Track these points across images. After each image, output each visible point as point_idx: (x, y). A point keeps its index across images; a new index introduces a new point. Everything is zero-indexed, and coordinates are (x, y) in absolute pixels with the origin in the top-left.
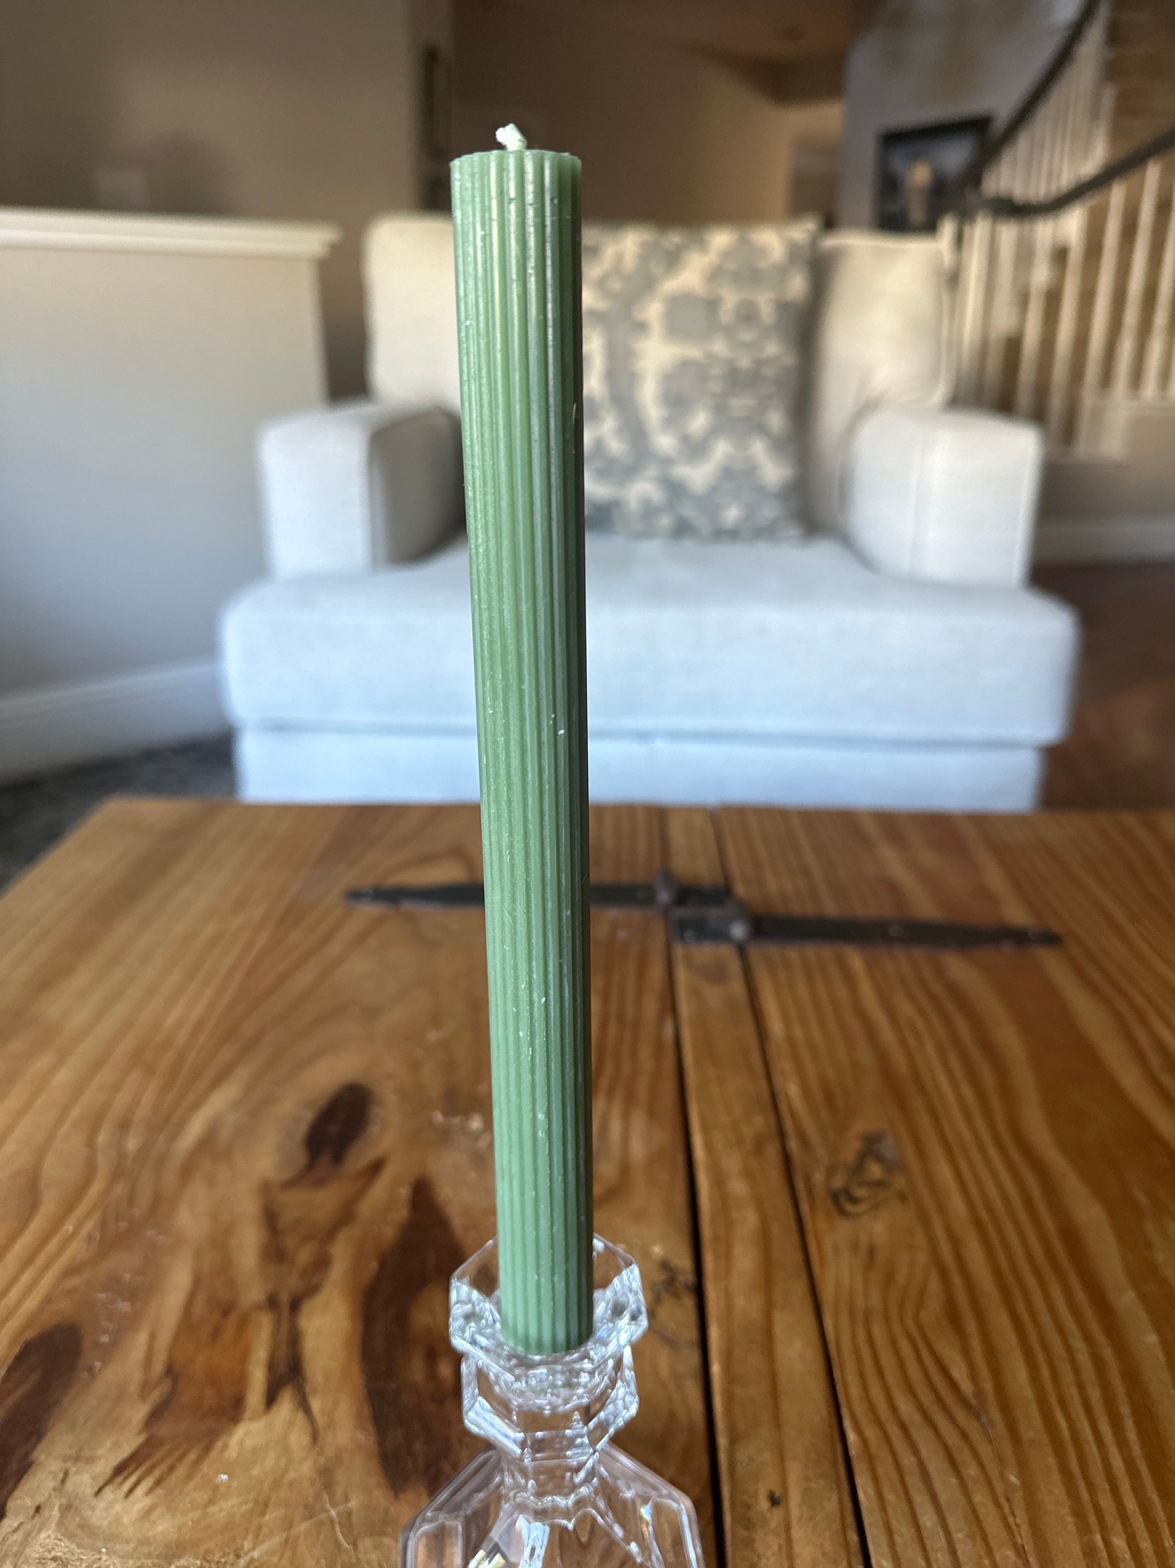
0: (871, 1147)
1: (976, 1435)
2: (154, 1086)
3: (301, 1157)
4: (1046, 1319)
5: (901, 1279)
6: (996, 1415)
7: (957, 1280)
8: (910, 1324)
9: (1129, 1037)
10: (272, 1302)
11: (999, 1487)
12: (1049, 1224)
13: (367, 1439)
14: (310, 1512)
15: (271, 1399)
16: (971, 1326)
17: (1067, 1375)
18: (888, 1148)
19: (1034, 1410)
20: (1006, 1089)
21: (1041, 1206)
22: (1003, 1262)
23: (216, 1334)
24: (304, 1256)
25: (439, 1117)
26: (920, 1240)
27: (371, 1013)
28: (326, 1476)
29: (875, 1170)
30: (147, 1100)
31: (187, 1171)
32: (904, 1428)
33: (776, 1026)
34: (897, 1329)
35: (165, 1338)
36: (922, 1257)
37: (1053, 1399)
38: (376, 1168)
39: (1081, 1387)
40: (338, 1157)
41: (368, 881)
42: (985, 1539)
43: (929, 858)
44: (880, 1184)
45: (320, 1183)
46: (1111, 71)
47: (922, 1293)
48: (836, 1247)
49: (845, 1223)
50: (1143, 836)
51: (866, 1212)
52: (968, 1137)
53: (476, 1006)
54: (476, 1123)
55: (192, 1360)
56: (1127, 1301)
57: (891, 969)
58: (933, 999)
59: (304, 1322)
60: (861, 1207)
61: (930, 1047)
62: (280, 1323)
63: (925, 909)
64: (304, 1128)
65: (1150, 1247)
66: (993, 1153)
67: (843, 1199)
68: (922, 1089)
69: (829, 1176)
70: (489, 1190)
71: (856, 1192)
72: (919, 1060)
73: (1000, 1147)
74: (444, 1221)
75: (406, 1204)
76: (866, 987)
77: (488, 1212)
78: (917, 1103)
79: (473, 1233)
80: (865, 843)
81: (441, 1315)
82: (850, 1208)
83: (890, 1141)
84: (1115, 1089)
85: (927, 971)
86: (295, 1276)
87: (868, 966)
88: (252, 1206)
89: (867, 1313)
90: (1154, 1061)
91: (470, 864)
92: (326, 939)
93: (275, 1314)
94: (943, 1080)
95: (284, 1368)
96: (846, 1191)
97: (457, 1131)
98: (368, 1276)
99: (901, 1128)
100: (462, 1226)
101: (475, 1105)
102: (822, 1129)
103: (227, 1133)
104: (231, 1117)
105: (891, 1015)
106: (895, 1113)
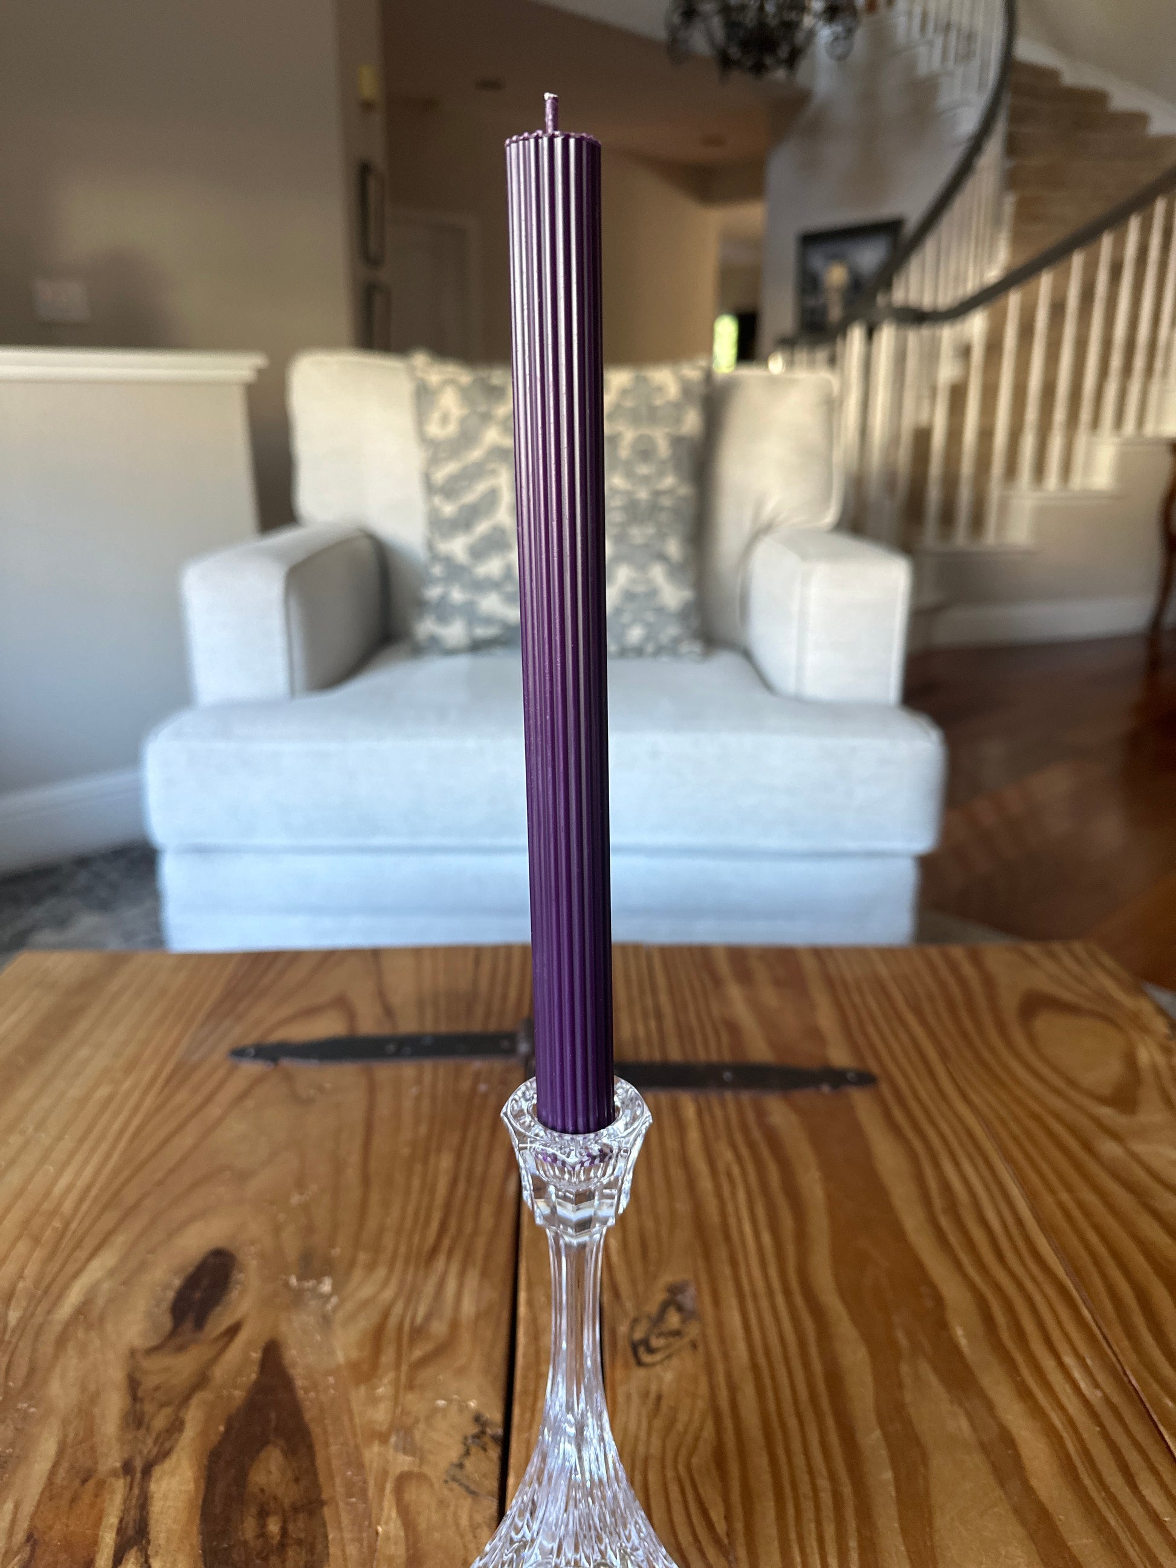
0: (673, 1298)
2: (39, 1254)
3: (167, 1322)
4: (799, 1460)
5: (680, 1426)
6: (742, 1553)
7: (729, 1425)
8: (681, 1468)
9: (919, 1179)
10: (127, 1468)
12: (817, 1368)
15: (118, 1559)
17: (809, 1514)
18: (689, 1298)
19: (775, 1548)
20: (801, 1236)
21: (813, 1351)
22: (772, 1407)
23: (74, 1500)
24: (160, 1422)
25: (293, 1281)
26: (703, 1386)
27: (243, 1176)
29: (674, 1320)
30: (31, 1271)
31: (61, 1342)
34: (670, 1474)
35: (28, 1508)
36: (702, 1404)
37: (793, 1535)
38: (234, 1330)
39: (819, 1524)
40: (199, 1324)
41: (254, 1037)
44: (677, 1333)
45: (181, 1348)
47: (697, 1439)
48: (628, 1397)
49: (640, 1373)
50: (968, 969)
51: (661, 1362)
52: (760, 1285)
53: (338, 1168)
54: (326, 1286)
55: (50, 1528)
56: (871, 1438)
57: (718, 1112)
58: (751, 1145)
59: (153, 1487)
60: (658, 1357)
61: (741, 1195)
62: (131, 1488)
63: (759, 1051)
64: (171, 1295)
65: (900, 1385)
66: (780, 1300)
67: (641, 1350)
68: (727, 1238)
69: (632, 1328)
70: (331, 1352)
71: (655, 1342)
72: (730, 1208)
73: (787, 1293)
74: (287, 1383)
75: (256, 1368)
76: (694, 1135)
77: (328, 1373)
78: (721, 1253)
79: (312, 1394)
80: (717, 982)
81: (276, 1475)
82: (647, 1358)
83: (691, 1291)
84: (899, 1234)
85: (751, 1117)
86: (150, 1442)
87: (699, 1113)
88: (116, 1374)
89: (646, 1460)
90: (938, 1203)
91: (351, 1016)
92: (208, 1100)
93: (129, 1478)
94: (747, 1228)
95: (131, 1532)
96: (645, 1342)
97: (308, 1294)
98: (215, 1439)
99: (703, 1278)
100: (303, 1388)
101: (327, 1268)
102: (633, 1282)
103: (100, 1302)
104: (106, 1286)
105: (712, 1163)
106: (700, 1264)
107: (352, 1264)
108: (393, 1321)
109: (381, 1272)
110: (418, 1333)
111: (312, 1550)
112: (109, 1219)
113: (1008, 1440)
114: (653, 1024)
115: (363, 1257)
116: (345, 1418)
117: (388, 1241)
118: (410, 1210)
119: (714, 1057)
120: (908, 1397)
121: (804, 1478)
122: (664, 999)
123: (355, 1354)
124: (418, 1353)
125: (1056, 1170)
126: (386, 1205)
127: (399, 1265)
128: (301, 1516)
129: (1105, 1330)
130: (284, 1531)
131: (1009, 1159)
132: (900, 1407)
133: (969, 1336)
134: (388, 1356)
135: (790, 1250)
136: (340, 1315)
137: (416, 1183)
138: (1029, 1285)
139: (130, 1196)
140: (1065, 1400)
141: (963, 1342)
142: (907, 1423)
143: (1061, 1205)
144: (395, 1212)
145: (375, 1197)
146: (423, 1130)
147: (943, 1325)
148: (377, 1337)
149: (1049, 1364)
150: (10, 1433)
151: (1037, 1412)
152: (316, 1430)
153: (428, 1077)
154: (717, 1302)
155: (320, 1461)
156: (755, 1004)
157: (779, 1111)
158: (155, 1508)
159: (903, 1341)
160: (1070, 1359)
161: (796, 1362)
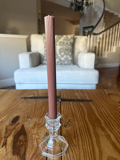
0: (69, 121)
1: (75, 148)
3: (11, 123)
4: (84, 137)
5: (70, 133)
6: (77, 146)
7: (76, 133)
8: (70, 138)
9: (97, 110)
10: (5, 137)
11: (76, 153)
12: (86, 128)
13: (12, 150)
14: (4, 158)
15: (2, 147)
17: (85, 142)
18: (71, 121)
19: (81, 146)
21: (86, 126)
24: (9, 133)
25: (26, 119)
28: (7, 154)
29: (69, 123)
34: (69, 138)
36: (73, 131)
37: (84, 145)
38: (19, 124)
39: (87, 143)
40: (15, 123)
41: (24, 97)
42: (74, 159)
43: (80, 94)
44: (70, 124)
45: (12, 125)
46: (105, 22)
47: (72, 135)
48: (64, 130)
49: (66, 128)
50: (102, 91)
51: (68, 127)
52: (79, 120)
53: (32, 108)
54: (30, 119)
56: (93, 135)
57: (75, 104)
58: (78, 106)
59: (8, 139)
62: (5, 139)
63: (79, 98)
64: (12, 120)
65: (96, 130)
66: (82, 121)
67: (66, 126)
68: (76, 115)
69: (65, 124)
70: (30, 126)
71: (67, 125)
72: (76, 112)
73: (82, 120)
74: (24, 129)
75: (21, 127)
76: (72, 106)
77: (29, 128)
79: (27, 130)
80: (74, 92)
81: (22, 138)
83: (72, 120)
84: (95, 115)
85: (78, 104)
87: (72, 104)
88: (5, 128)
89: (66, 137)
90: (100, 112)
91: (34, 95)
92: (18, 102)
94: (78, 114)
95: (4, 143)
96: (66, 125)
98: (15, 134)
99: (73, 119)
101: (30, 118)
102: (65, 119)
103: (4, 121)
104: (4, 119)
105: (74, 108)
106: (73, 117)
107: (33, 117)
108: (37, 123)
109: (36, 118)
110: (40, 124)
111: (26, 146)
112: (6, 113)
113: (109, 135)
114: (67, 96)
115: (34, 117)
116: (31, 133)
117: (37, 115)
118: (40, 113)
119: (74, 99)
120: (97, 131)
121: (85, 139)
122: (69, 94)
123: (32, 126)
124: (40, 126)
125: (113, 109)
126: (37, 112)
127: (38, 117)
128: (25, 142)
130: (23, 144)
132: (96, 132)
134: (36, 126)
135: (83, 116)
136: (31, 122)
137: (41, 110)
138: (110, 120)
139: (8, 111)
140: (115, 131)
141: (103, 125)
142: (97, 133)
143: (113, 112)
144: (38, 113)
145: (36, 111)
146: (42, 105)
147: (101, 124)
148: (35, 125)
149: (113, 127)
151: (112, 132)
152: (27, 133)
153: (42, 100)
154: (74, 121)
155: (27, 137)
156: (79, 94)
157: (81, 104)
158: (8, 141)
159: (96, 125)
160: (116, 127)
161: (84, 127)
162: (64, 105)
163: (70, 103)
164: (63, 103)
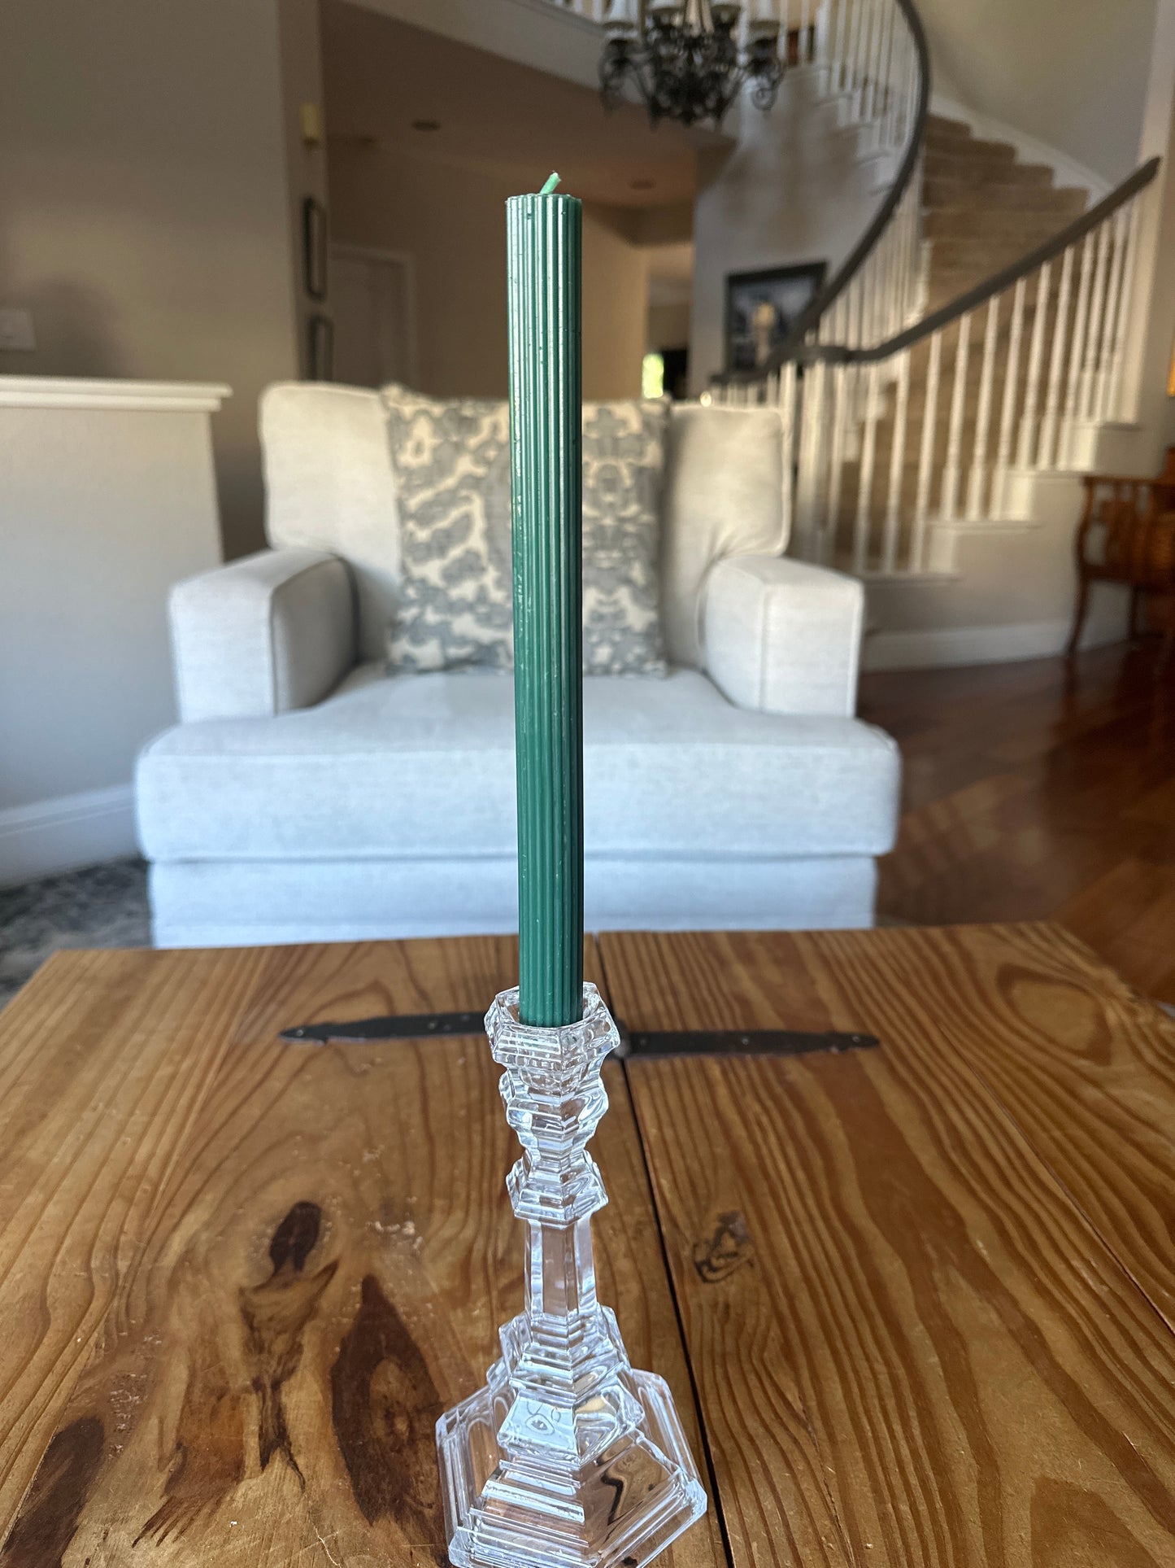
0: (726, 1226)
1: (804, 1441)
2: (134, 1213)
3: (268, 1265)
4: (857, 1350)
6: (818, 1423)
7: (792, 1326)
8: (757, 1364)
9: (928, 1122)
10: (257, 1385)
11: (819, 1475)
13: (344, 1483)
14: (305, 1542)
15: (265, 1461)
16: (802, 1361)
17: (871, 1390)
18: (738, 1226)
19: (846, 1417)
20: (831, 1172)
21: (856, 1264)
23: (214, 1413)
24: (280, 1346)
25: (378, 1225)
26: (765, 1297)
27: (314, 1139)
28: (315, 1516)
29: (730, 1244)
30: (130, 1227)
31: (173, 1284)
32: (751, 1440)
33: (651, 1131)
34: (747, 1366)
35: (172, 1422)
36: (765, 1310)
37: (860, 1409)
38: (332, 1269)
39: (881, 1399)
40: (299, 1265)
41: (298, 1019)
42: (809, 1513)
43: (772, 974)
44: (734, 1255)
45: (286, 1285)
47: (766, 1337)
48: (700, 1308)
49: (708, 1287)
50: (947, 947)
51: (724, 1278)
52: (800, 1212)
53: (403, 1129)
54: (410, 1229)
55: (197, 1437)
56: (915, 1331)
57: (742, 1074)
58: (775, 1099)
59: (284, 1399)
60: (720, 1275)
61: (772, 1139)
62: (264, 1402)
63: (771, 1020)
64: (267, 1242)
65: (935, 1289)
66: (820, 1224)
67: (704, 1270)
69: (694, 1252)
70: (426, 1283)
71: (716, 1263)
72: (765, 1151)
73: (826, 1219)
74: (391, 1310)
75: (358, 1299)
76: (722, 1092)
77: (426, 1300)
78: (763, 1187)
79: (415, 1319)
80: (723, 963)
81: (394, 1385)
82: (711, 1276)
83: (741, 1219)
84: (917, 1167)
85: (771, 1076)
86: (274, 1363)
87: (724, 1072)
88: (231, 1309)
89: (724, 1356)
90: (946, 1141)
91: (389, 999)
92: (267, 1075)
93: (260, 1394)
94: (783, 1167)
95: (272, 1436)
96: (707, 1263)
97: (394, 1236)
98: (332, 1359)
99: (750, 1208)
100: (407, 1314)
101: (408, 1214)
102: (688, 1214)
103: (202, 1250)
104: (204, 1237)
105: (742, 1114)
106: (745, 1197)
107: (430, 1210)
108: (476, 1255)
109: (459, 1215)
112: (195, 1180)
113: (1032, 1327)
115: (439, 1203)
116: (449, 1337)
117: (460, 1188)
118: (476, 1162)
119: (730, 1026)
120: (943, 1298)
121: (863, 1366)
122: (677, 979)
123: (446, 1284)
124: (502, 1281)
125: (1046, 1112)
126: (452, 1159)
127: (474, 1208)
128: (424, 1416)
129: (1104, 1239)
130: (411, 1428)
131: (1005, 1104)
132: (937, 1305)
133: (987, 1247)
134: (478, 1283)
135: (823, 1184)
136: (427, 1252)
137: (477, 1139)
138: (1036, 1206)
139: (210, 1160)
140: (1076, 1294)
141: (984, 1252)
142: (945, 1317)
143: (1053, 1139)
144: (462, 1164)
145: (441, 1152)
146: (475, 1094)
147: (965, 1239)
148: (465, 1268)
149: (1060, 1267)
150: (141, 1362)
151: (1054, 1305)
152: (424, 1347)
153: (471, 1049)
154: (765, 1228)
155: (432, 1369)
156: (759, 980)
157: (794, 1069)
158: (291, 1416)
159: (933, 1254)
160: (1076, 1263)
161: (842, 1274)
162: (655, 1084)
163: (703, 1071)
164: (644, 1072)
